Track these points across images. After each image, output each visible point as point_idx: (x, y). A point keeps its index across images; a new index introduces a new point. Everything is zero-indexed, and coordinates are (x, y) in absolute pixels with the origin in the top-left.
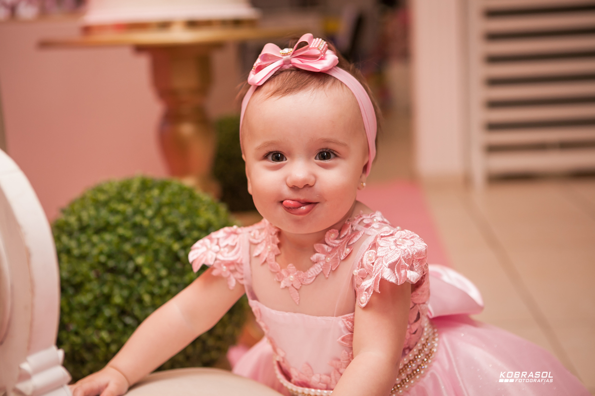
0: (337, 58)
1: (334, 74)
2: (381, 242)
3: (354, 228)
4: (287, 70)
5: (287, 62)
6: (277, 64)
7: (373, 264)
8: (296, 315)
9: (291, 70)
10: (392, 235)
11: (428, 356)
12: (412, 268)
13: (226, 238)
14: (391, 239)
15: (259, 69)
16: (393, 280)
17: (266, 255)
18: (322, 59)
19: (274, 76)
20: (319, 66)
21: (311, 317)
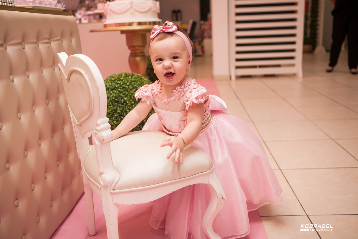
0: (177, 27)
1: (176, 33)
2: (193, 91)
3: (185, 86)
4: (161, 33)
5: (162, 30)
6: (159, 31)
7: (190, 97)
8: (167, 111)
9: (162, 33)
10: (197, 88)
11: (209, 122)
12: (202, 98)
13: (145, 89)
14: (196, 90)
15: (153, 33)
16: (196, 102)
17: (156, 93)
18: (172, 28)
19: (158, 35)
20: (171, 30)
21: (171, 112)
